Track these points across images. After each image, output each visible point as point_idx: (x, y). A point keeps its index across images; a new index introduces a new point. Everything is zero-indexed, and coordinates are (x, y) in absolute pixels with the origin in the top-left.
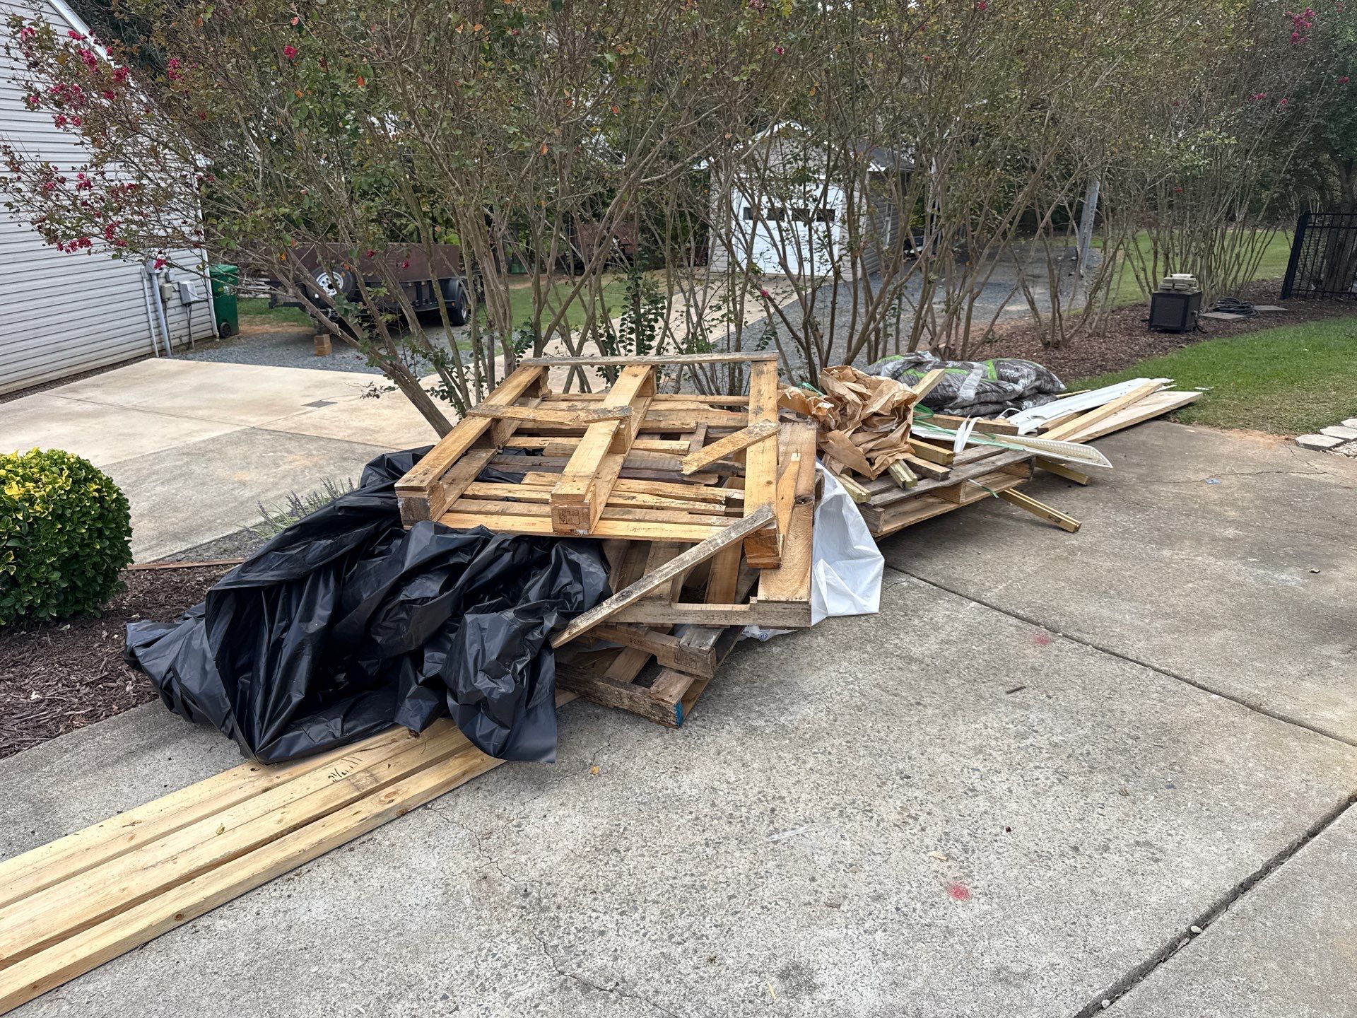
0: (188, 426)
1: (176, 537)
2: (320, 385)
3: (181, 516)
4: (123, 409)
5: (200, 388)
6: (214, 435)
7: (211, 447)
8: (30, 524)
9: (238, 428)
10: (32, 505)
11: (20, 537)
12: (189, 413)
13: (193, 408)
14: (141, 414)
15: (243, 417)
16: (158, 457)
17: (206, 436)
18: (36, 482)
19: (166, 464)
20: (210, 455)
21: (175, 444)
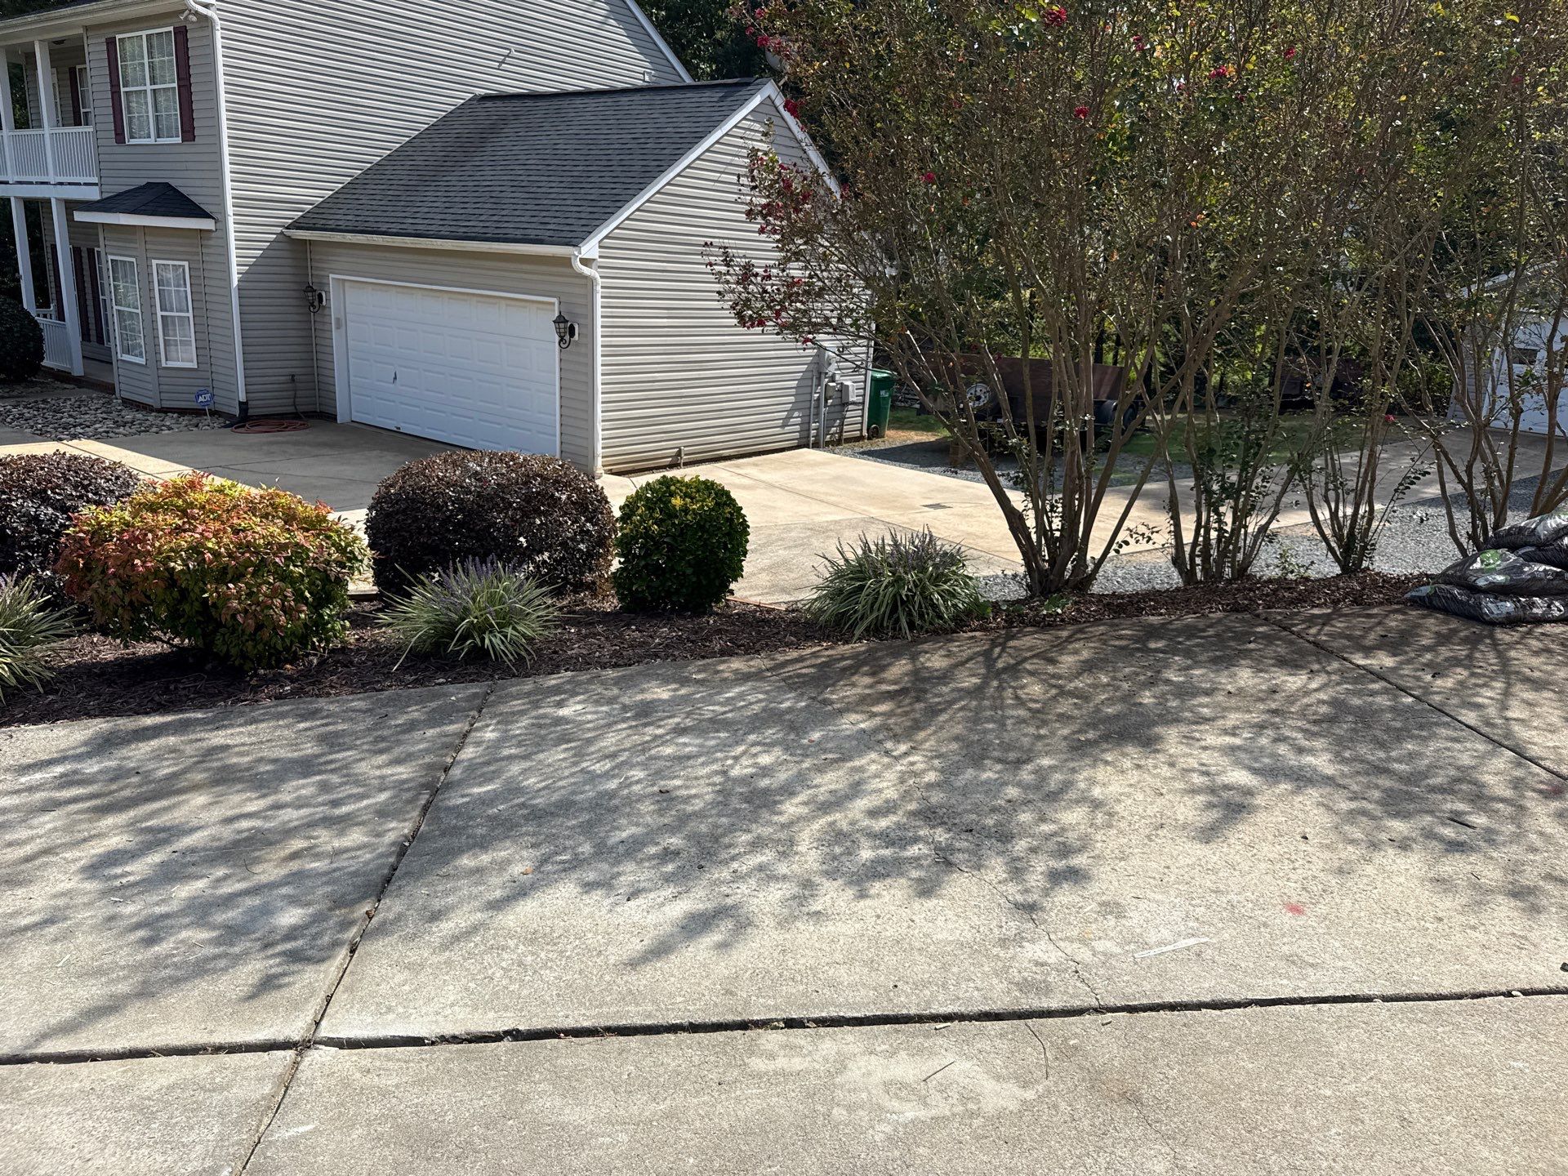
0: (816, 507)
1: (784, 590)
2: (942, 490)
3: (792, 575)
4: (771, 486)
5: (837, 478)
6: (838, 518)
7: (832, 527)
8: (682, 529)
9: (859, 516)
10: (686, 514)
11: (674, 537)
12: (823, 497)
13: (827, 494)
14: (784, 493)
15: (866, 508)
16: (788, 528)
17: (830, 518)
18: (692, 498)
19: (793, 534)
20: (830, 533)
21: (804, 520)
